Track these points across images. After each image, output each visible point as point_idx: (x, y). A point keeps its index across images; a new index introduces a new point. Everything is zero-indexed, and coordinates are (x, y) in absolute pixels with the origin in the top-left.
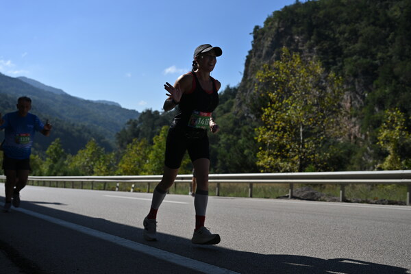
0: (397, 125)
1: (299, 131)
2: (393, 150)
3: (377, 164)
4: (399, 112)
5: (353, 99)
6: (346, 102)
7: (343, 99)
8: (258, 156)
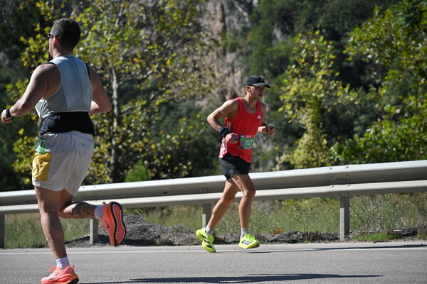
0: (319, 68)
1: (110, 88)
2: (313, 122)
3: (280, 155)
4: (322, 38)
5: (227, 11)
6: (213, 19)
7: (205, 10)
8: (16, 149)
